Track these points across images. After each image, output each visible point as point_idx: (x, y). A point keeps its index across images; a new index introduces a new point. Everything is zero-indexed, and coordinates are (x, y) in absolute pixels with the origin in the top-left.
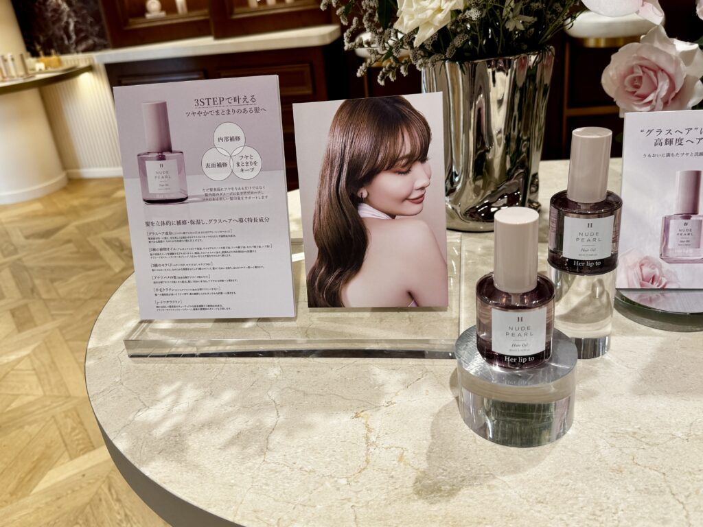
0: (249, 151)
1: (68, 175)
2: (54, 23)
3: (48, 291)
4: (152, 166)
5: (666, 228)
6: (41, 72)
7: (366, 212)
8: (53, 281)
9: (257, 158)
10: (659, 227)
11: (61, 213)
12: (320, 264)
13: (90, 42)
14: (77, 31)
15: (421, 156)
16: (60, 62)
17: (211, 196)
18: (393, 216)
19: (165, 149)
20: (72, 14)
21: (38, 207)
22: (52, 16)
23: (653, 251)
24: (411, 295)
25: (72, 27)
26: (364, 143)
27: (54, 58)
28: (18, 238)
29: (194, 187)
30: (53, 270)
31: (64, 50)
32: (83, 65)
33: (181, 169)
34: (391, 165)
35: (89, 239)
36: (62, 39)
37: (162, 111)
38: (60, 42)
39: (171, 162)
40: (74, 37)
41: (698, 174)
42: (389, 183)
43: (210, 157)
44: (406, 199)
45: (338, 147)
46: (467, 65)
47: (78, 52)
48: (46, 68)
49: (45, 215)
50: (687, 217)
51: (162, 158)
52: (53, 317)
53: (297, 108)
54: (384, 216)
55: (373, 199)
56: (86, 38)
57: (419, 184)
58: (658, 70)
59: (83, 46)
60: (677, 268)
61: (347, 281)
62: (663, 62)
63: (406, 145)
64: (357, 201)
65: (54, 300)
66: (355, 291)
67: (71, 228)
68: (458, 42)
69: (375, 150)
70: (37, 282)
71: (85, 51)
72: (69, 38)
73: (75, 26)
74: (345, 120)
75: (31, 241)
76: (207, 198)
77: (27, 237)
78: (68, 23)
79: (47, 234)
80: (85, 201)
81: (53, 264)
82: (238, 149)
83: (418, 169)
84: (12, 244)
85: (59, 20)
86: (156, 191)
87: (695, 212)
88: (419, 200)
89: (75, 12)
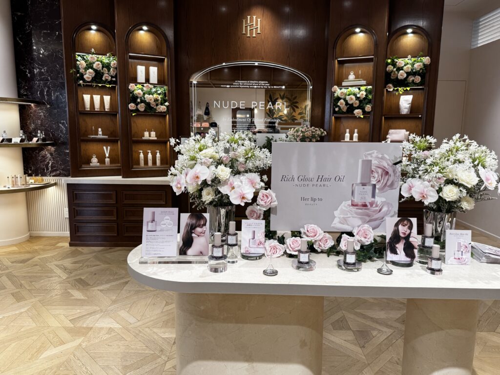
0: (171, 222)
1: (30, 234)
2: (41, 162)
3: (30, 286)
4: (150, 224)
5: (250, 241)
6: (32, 184)
7: (193, 235)
8: (31, 282)
9: (172, 223)
10: (248, 241)
11: (29, 252)
12: (182, 246)
13: (58, 172)
14: (52, 167)
15: (205, 225)
16: (43, 180)
17: (161, 230)
18: (199, 236)
19: (153, 221)
20: (52, 159)
21: (15, 248)
22: (41, 159)
23: (247, 246)
24: (201, 253)
25: (50, 165)
26: (194, 222)
27: (39, 178)
28: (7, 263)
29: (158, 228)
30: (30, 277)
31: (44, 175)
32: (52, 182)
33: (156, 225)
34: (199, 226)
35: (47, 264)
36: (44, 170)
37: (154, 213)
38: (42, 171)
39: (154, 223)
40: (50, 169)
41: (254, 231)
42: (199, 230)
43: (162, 223)
44: (202, 233)
45: (189, 222)
46: (216, 208)
47: (50, 176)
48: (35, 182)
49: (20, 253)
50: (253, 239)
51: (152, 222)
52: (35, 297)
53: (181, 214)
54: (196, 236)
55: (195, 233)
56: (56, 170)
57: (204, 230)
58: (255, 212)
59: (54, 174)
60: (252, 249)
61: (188, 249)
62: (255, 210)
63: (202, 222)
64: (192, 233)
65: (34, 290)
66: (190, 252)
67: (36, 259)
68: (214, 203)
69: (196, 223)
70: (23, 282)
71: (53, 176)
72: (48, 169)
73: (52, 164)
74: (190, 217)
75: (14, 264)
76: (160, 231)
77: (12, 263)
78: (49, 163)
79: (23, 261)
80: (41, 247)
81: (29, 275)
82: (168, 221)
83: (204, 227)
84: (4, 265)
85: (45, 161)
86: (150, 229)
87: (254, 238)
88: (204, 233)
89: (53, 158)
